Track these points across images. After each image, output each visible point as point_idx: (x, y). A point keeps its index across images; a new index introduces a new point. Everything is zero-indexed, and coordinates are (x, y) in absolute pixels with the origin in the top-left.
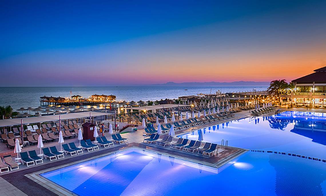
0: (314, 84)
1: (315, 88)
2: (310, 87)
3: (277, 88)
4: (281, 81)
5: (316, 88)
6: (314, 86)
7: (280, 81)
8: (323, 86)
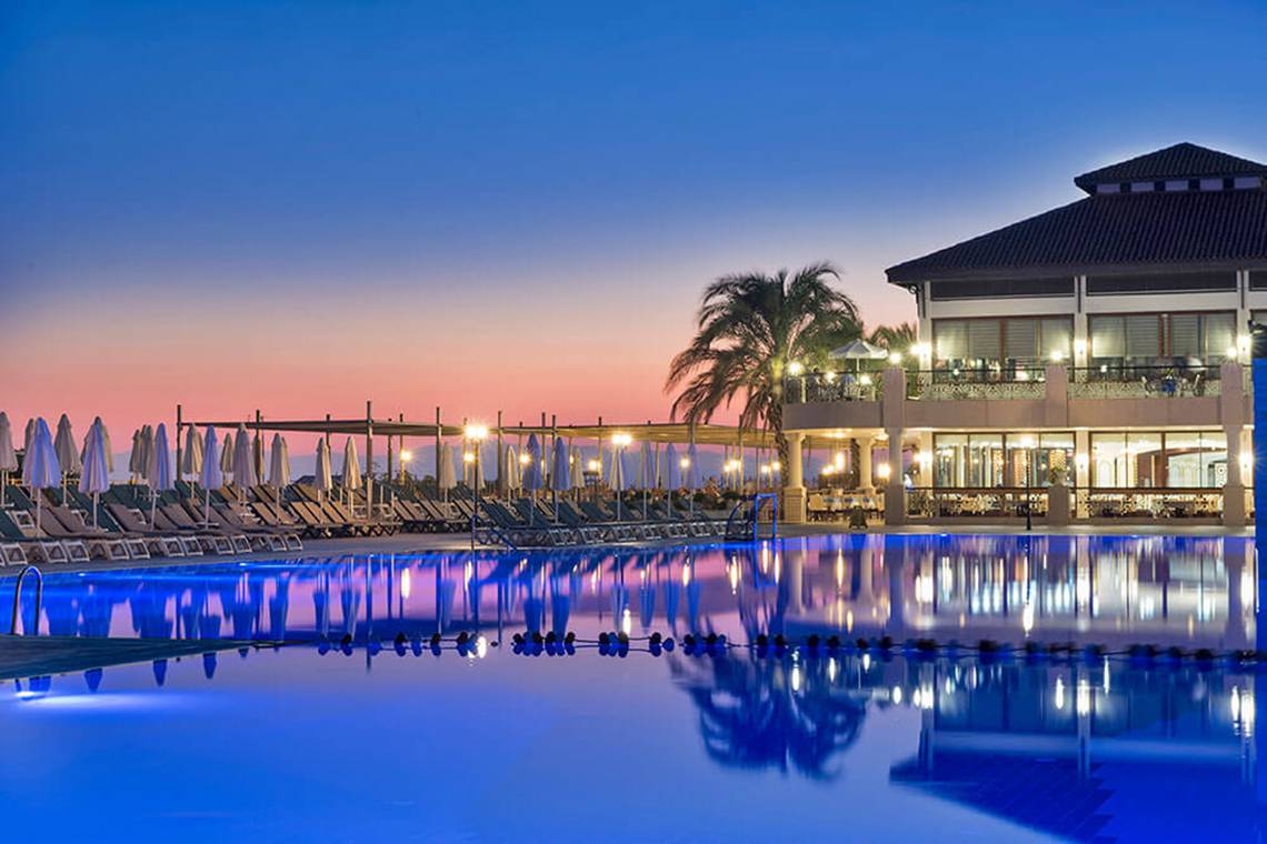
0: (1084, 298)
1: (1090, 335)
2: (1044, 322)
3: (763, 348)
4: (796, 284)
5: (1096, 340)
6: (1081, 320)
7: (788, 282)
8: (1159, 314)
